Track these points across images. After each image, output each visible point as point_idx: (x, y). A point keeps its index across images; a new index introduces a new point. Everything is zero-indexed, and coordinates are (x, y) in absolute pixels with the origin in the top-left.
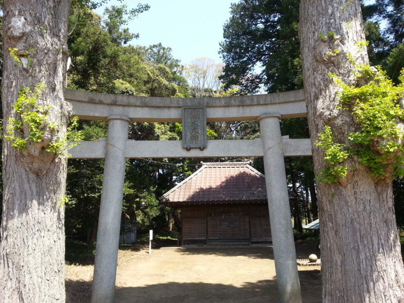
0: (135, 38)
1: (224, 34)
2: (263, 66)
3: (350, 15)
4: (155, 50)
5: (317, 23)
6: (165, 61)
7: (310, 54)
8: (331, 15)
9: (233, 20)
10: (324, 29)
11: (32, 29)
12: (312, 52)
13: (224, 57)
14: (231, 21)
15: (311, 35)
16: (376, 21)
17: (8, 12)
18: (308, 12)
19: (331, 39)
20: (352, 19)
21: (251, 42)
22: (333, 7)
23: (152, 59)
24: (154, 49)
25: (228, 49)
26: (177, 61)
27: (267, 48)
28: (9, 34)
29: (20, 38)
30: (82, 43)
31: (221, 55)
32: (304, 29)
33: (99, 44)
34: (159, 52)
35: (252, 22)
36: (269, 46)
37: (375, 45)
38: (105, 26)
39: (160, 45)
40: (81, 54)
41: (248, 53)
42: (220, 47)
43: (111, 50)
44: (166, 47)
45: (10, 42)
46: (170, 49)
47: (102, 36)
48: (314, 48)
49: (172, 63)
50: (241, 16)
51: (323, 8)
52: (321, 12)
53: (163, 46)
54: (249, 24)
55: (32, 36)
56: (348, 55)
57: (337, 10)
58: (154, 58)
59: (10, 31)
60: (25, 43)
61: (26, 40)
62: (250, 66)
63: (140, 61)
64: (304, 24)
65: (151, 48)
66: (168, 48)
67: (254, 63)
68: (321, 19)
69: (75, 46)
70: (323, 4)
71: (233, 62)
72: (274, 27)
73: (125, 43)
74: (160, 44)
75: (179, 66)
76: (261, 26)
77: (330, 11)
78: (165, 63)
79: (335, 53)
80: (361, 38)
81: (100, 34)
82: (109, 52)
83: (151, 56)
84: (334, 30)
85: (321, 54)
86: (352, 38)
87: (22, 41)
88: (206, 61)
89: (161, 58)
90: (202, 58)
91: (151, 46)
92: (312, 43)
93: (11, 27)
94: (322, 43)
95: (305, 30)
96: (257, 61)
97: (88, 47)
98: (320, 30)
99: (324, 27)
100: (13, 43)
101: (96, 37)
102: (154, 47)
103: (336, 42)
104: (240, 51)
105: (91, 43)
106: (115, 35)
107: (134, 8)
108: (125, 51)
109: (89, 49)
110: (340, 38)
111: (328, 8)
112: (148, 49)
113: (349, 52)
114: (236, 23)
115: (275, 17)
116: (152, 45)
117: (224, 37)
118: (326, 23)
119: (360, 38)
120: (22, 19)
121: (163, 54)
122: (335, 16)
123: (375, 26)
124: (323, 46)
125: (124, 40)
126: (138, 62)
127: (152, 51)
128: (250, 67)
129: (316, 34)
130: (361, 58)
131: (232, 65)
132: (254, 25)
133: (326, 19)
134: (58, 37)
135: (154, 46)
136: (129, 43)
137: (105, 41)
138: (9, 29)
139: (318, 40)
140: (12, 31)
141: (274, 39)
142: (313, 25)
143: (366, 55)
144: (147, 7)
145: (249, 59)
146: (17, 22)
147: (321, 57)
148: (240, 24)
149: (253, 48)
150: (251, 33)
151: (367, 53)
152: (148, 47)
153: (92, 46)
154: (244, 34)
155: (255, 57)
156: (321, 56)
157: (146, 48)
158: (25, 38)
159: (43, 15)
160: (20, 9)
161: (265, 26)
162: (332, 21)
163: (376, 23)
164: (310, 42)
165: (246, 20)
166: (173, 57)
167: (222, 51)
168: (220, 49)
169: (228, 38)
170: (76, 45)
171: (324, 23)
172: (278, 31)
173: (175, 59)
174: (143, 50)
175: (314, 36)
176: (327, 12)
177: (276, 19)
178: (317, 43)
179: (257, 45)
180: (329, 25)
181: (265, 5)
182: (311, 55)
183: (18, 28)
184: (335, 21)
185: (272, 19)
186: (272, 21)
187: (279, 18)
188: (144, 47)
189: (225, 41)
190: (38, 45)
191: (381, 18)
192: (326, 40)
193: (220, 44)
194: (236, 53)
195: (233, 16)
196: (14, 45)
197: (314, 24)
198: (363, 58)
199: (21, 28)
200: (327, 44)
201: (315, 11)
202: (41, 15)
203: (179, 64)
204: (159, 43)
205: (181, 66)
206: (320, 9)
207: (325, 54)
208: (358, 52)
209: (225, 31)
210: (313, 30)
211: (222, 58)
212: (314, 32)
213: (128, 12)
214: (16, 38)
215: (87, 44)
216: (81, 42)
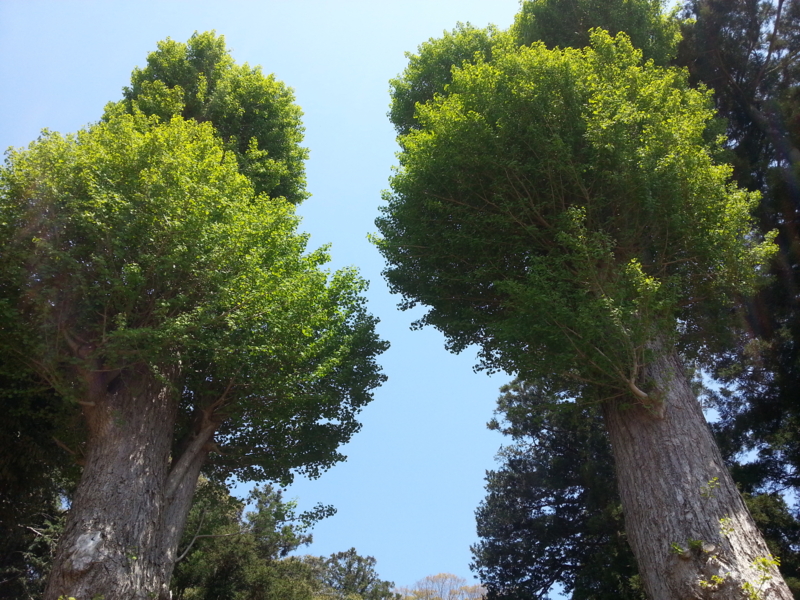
0: (304, 545)
1: (479, 528)
2: (567, 591)
3: (721, 502)
4: (342, 563)
5: (660, 522)
6: (363, 586)
7: (662, 584)
8: (685, 505)
9: (492, 500)
10: (678, 532)
11: (111, 556)
12: (666, 581)
13: (483, 577)
14: (489, 503)
15: (654, 545)
16: (772, 491)
17: (75, 524)
18: (637, 500)
19: (697, 551)
20: (727, 510)
21: (534, 543)
22: (683, 489)
23: (336, 583)
24: (340, 562)
25: (489, 557)
26: (387, 584)
27: (567, 552)
28: (65, 566)
29: (84, 573)
30: (201, 561)
31: (476, 572)
32: (637, 532)
33: (232, 562)
34: (350, 566)
35: (530, 504)
36: (571, 547)
37: (789, 538)
38: (248, 522)
39: (353, 552)
40: (195, 583)
41: (532, 565)
42: (474, 555)
43: (255, 572)
44: (365, 557)
45: (61, 583)
46: (373, 560)
47: (241, 546)
48: (669, 573)
49: (376, 590)
50: (508, 493)
51: (664, 493)
52: (663, 499)
53: (358, 554)
54: (525, 507)
55: (107, 569)
56: (743, 586)
57: (694, 496)
58: (340, 581)
59: (68, 560)
60: (91, 584)
61: (94, 577)
62: (538, 593)
63: (310, 590)
64: (635, 522)
65: (335, 558)
66: (369, 558)
67: (546, 587)
68: (667, 513)
69: (186, 568)
70: (664, 486)
71: (502, 584)
72: (574, 511)
73: (284, 553)
74: (353, 549)
75: (391, 594)
76: (548, 510)
77: (680, 498)
78: (363, 590)
79: (714, 582)
80: (759, 546)
81: (238, 542)
82: (250, 576)
83: (334, 577)
84: (699, 535)
85: (685, 585)
86: (739, 549)
87: (86, 579)
88: (447, 582)
89: (354, 580)
90: (440, 576)
91: (334, 555)
92: (661, 562)
93: (72, 554)
94: (682, 563)
95: (640, 534)
96: (552, 581)
97: (212, 568)
98: (671, 536)
99: (677, 530)
100: (68, 584)
101: (229, 549)
102: (340, 558)
103: (710, 559)
104: (515, 560)
105: (218, 561)
106: (265, 540)
107: (308, 511)
108: (283, 570)
109: (212, 572)
110: (715, 551)
111: (675, 493)
112: (328, 562)
113: (744, 581)
114: (500, 506)
115: (573, 491)
116: (337, 553)
117: (480, 535)
118: (679, 521)
119: (755, 547)
120: (98, 537)
121: (359, 571)
122: (692, 508)
123: (776, 502)
124: (686, 569)
125: (282, 549)
126: (308, 592)
127: (337, 564)
128: (540, 595)
129: (665, 544)
130: (773, 593)
131: (502, 592)
132: (535, 508)
133: (676, 514)
134: (157, 565)
135: (341, 555)
136: (291, 554)
137: (245, 556)
138: (68, 556)
139: (672, 556)
140: (72, 561)
141: (579, 535)
142: (653, 525)
143: (781, 583)
144: (331, 511)
145: (535, 577)
146: (87, 543)
147: (687, 592)
148: (508, 508)
149: (541, 553)
150: (530, 524)
151: (781, 580)
152: (328, 557)
153: (219, 567)
154: (518, 527)
155: (546, 572)
156: (687, 590)
157: (325, 561)
158: (93, 573)
159: (136, 527)
160: (98, 518)
161: (558, 509)
162: (689, 516)
163: (775, 494)
164: (657, 559)
165: (519, 500)
166: (379, 577)
167: (477, 562)
168: (474, 558)
169: (486, 535)
170: (187, 565)
171: (675, 522)
172: (583, 517)
173: (383, 580)
174: (317, 567)
175: (661, 548)
176: (675, 499)
177: (576, 495)
178: (672, 563)
179: (547, 548)
180: (686, 526)
181: (550, 472)
182: (664, 588)
183: (86, 555)
184: (695, 515)
185: (568, 496)
186: (569, 501)
187: (581, 494)
188: (321, 558)
189: (482, 542)
190: (115, 586)
191: (780, 486)
192: (688, 555)
193: (472, 549)
194: (505, 566)
195: (493, 495)
196: (68, 588)
197: (656, 524)
198: (778, 593)
199: (92, 553)
200: (691, 564)
201: (652, 498)
202: (133, 527)
203: (391, 590)
204: (349, 548)
205: (394, 596)
206: (660, 495)
207: (694, 586)
208: (764, 580)
209: (479, 522)
210: (657, 535)
211: (479, 577)
212: (659, 540)
213: (297, 515)
214: (77, 574)
215: (210, 562)
216: (198, 560)
